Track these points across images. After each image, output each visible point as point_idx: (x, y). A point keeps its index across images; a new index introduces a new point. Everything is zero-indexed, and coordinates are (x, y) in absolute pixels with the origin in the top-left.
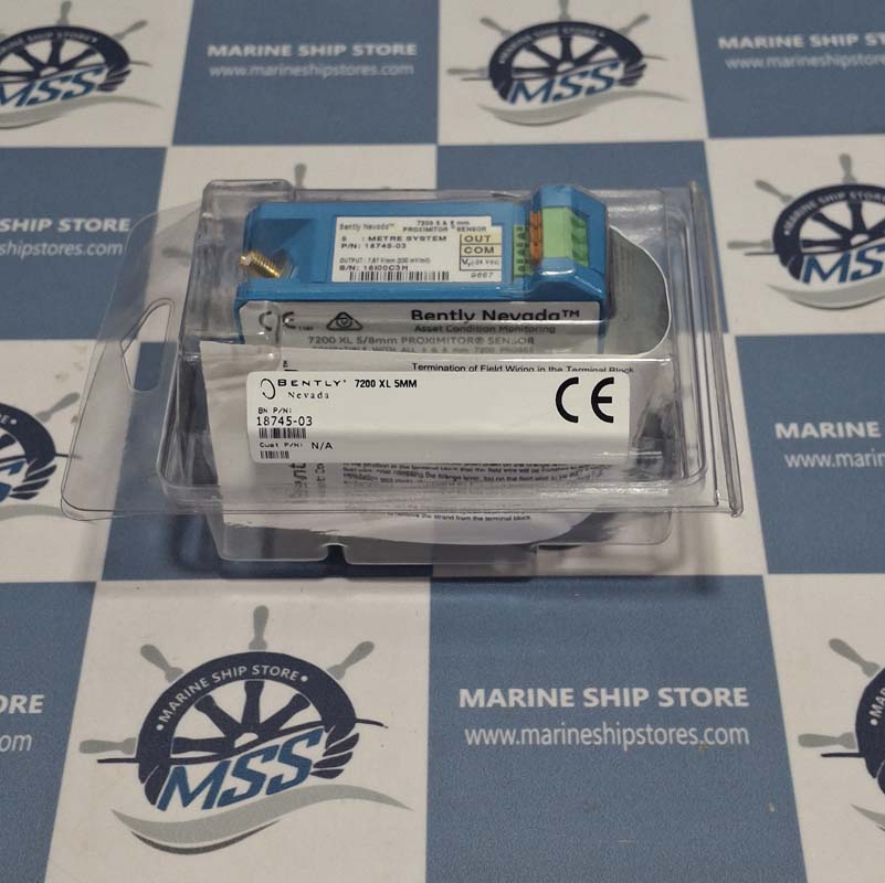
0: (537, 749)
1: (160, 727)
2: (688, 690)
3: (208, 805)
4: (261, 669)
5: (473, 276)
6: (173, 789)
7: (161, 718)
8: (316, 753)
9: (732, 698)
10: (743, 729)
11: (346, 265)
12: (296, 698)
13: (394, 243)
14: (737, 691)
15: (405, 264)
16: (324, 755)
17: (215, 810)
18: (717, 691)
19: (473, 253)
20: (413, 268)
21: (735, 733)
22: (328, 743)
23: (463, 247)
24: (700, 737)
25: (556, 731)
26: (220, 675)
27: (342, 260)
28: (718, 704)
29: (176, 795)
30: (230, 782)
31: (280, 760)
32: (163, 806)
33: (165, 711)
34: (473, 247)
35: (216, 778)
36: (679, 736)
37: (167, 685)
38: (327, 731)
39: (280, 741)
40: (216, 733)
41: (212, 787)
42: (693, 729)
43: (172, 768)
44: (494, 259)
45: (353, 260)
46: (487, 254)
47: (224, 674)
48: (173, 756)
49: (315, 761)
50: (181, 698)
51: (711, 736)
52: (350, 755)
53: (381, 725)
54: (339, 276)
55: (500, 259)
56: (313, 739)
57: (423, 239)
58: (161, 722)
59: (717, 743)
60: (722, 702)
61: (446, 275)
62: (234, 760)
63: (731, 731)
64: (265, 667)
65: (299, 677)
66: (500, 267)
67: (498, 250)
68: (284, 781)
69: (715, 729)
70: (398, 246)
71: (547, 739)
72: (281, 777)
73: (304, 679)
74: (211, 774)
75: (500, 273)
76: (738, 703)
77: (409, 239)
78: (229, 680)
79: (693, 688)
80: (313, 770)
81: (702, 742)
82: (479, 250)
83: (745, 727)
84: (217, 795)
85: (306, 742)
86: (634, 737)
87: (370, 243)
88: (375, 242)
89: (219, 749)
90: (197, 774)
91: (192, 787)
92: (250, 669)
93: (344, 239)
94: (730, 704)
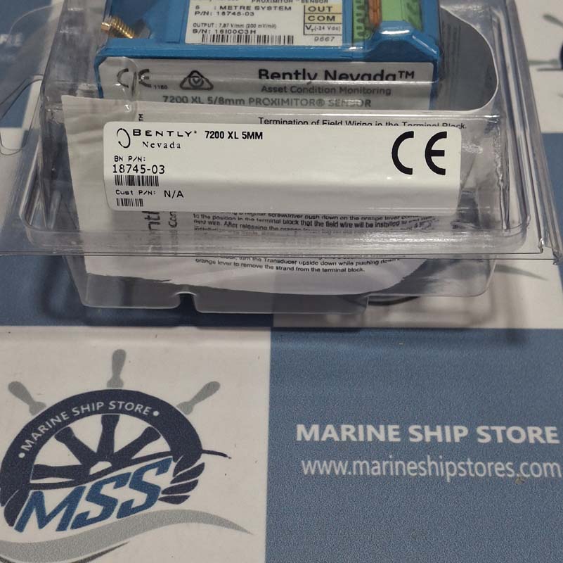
0: (367, 479)
1: (22, 455)
2: (504, 428)
3: (62, 527)
4: (117, 405)
5: (316, 40)
6: (31, 512)
7: (23, 447)
8: (164, 481)
9: (544, 436)
10: (555, 464)
11: (198, 29)
12: (147, 431)
13: (243, 11)
14: (548, 429)
15: (253, 29)
16: (172, 482)
17: (69, 532)
18: (530, 429)
19: (316, 21)
20: (261, 32)
21: (548, 468)
22: (176, 471)
23: (307, 16)
24: (517, 471)
25: (385, 463)
26: (80, 409)
27: (195, 25)
28: (532, 441)
29: (33, 518)
30: (84, 506)
31: (131, 487)
32: (20, 528)
33: (27, 441)
34: (316, 16)
35: (71, 502)
36: (497, 469)
37: (30, 418)
38: (175, 461)
39: (132, 469)
40: (73, 461)
41: (67, 511)
42: (509, 463)
43: (31, 492)
44: (336, 26)
45: (205, 24)
46: (329, 22)
47: (83, 409)
48: (32, 482)
49: (163, 487)
50: (42, 429)
51: (527, 470)
52: (195, 483)
53: (225, 455)
54: (192, 38)
55: (341, 26)
56: (162, 468)
57: (269, 8)
58: (23, 451)
59: (532, 476)
60: (535, 439)
61: (290, 39)
62: (89, 486)
63: (545, 465)
64: (121, 403)
65: (152, 411)
66: (341, 32)
67: (339, 19)
68: (134, 505)
69: (530, 463)
70: (247, 14)
71: (376, 470)
72: (131, 501)
73: (156, 413)
74: (67, 499)
75: (341, 37)
76: (550, 441)
77: (257, 8)
78: (87, 414)
79: (508, 426)
80: (161, 496)
81: (518, 475)
82: (321, 18)
83: (558, 462)
84: (71, 518)
85: (155, 470)
86: (455, 470)
87: (221, 11)
88: (226, 11)
89: (75, 476)
90: (53, 499)
91: (48, 510)
92: (107, 405)
93: (197, 7)
94: (542, 441)
